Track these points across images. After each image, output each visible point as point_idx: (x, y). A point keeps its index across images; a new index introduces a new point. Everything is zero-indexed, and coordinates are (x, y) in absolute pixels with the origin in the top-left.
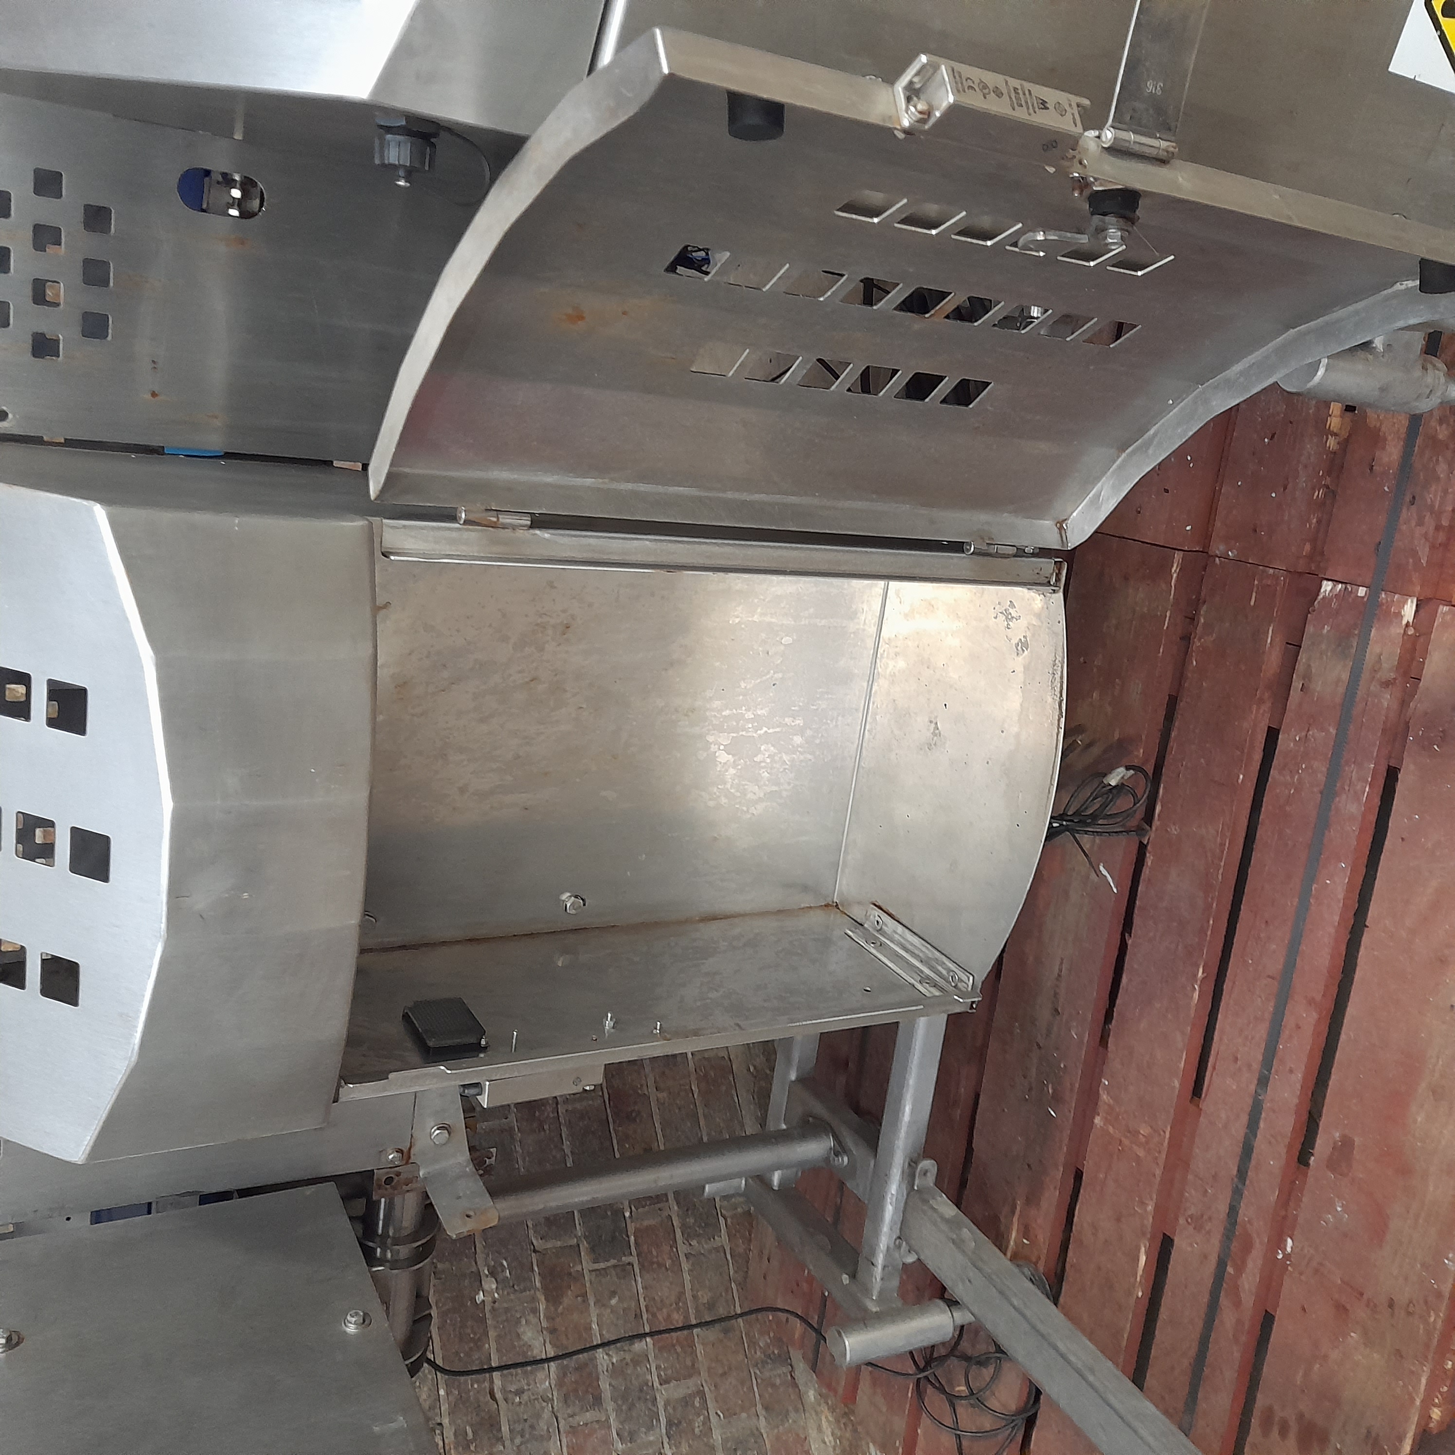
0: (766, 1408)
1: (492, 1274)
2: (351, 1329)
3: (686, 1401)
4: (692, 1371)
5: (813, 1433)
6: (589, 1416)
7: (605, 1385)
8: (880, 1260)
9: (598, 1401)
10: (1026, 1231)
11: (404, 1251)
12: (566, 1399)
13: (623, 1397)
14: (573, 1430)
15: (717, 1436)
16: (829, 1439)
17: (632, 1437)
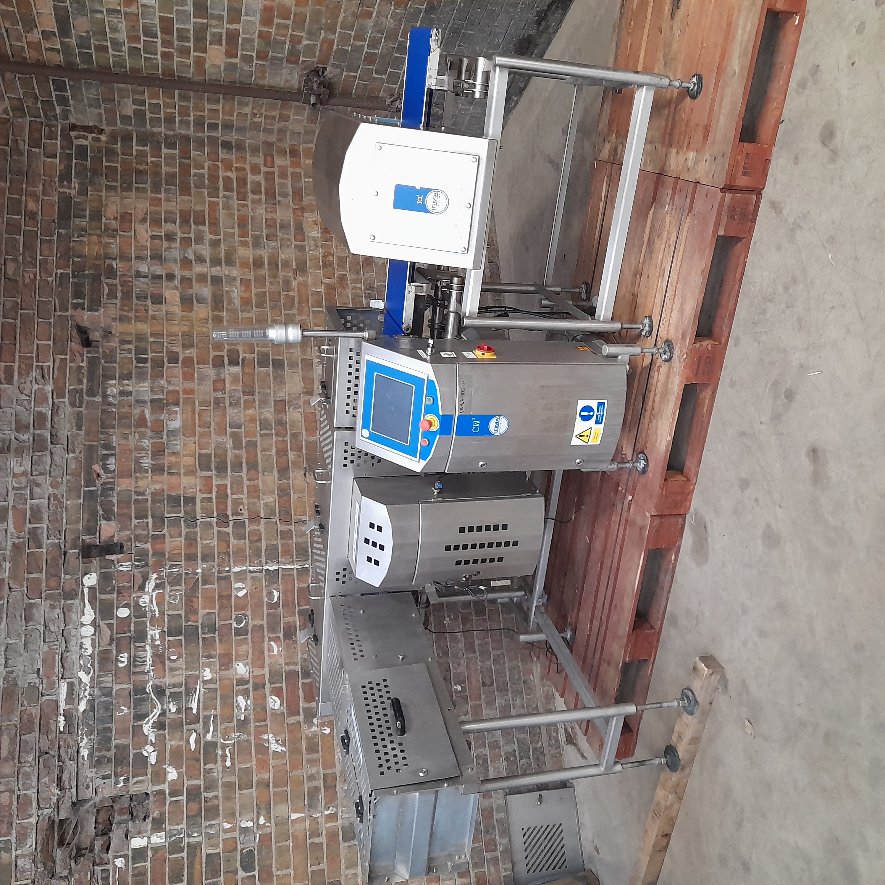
0: (522, 660)
1: (448, 617)
2: (414, 616)
3: (499, 655)
4: (501, 648)
5: (534, 669)
6: (472, 655)
7: (477, 648)
8: (532, 620)
9: (475, 652)
10: (571, 619)
11: (424, 606)
12: (466, 650)
13: (481, 652)
14: (467, 658)
15: (507, 665)
16: (539, 671)
17: (483, 662)
